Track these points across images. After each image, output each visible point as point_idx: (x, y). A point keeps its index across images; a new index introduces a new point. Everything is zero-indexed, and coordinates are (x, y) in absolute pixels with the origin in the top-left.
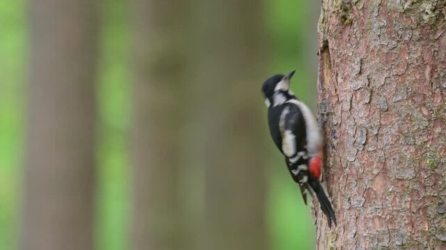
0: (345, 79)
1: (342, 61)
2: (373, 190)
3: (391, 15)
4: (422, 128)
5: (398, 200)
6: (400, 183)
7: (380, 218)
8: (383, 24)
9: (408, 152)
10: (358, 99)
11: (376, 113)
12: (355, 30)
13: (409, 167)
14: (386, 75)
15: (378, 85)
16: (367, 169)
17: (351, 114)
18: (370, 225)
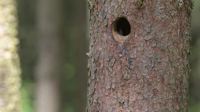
0: (139, 35)
1: (138, 26)
2: (157, 90)
3: (166, 3)
4: (177, 58)
5: (168, 94)
6: (169, 86)
7: (160, 103)
8: (162, 8)
9: (172, 70)
10: (148, 45)
11: (159, 51)
12: (146, 11)
13: (172, 78)
14: (164, 33)
15: (160, 38)
16: (154, 79)
17: (144, 52)
18: (155, 106)
